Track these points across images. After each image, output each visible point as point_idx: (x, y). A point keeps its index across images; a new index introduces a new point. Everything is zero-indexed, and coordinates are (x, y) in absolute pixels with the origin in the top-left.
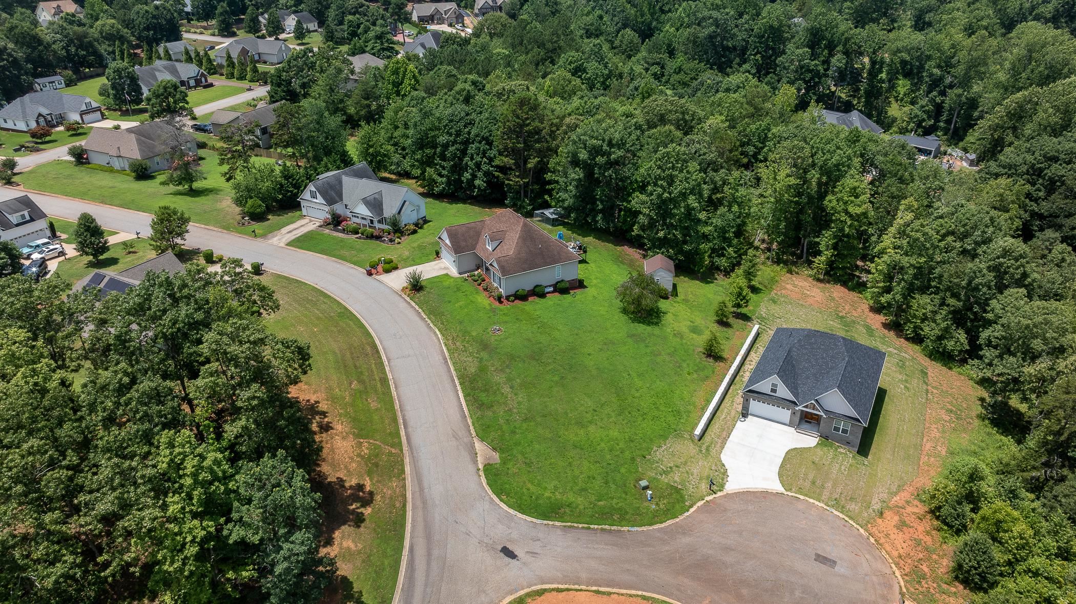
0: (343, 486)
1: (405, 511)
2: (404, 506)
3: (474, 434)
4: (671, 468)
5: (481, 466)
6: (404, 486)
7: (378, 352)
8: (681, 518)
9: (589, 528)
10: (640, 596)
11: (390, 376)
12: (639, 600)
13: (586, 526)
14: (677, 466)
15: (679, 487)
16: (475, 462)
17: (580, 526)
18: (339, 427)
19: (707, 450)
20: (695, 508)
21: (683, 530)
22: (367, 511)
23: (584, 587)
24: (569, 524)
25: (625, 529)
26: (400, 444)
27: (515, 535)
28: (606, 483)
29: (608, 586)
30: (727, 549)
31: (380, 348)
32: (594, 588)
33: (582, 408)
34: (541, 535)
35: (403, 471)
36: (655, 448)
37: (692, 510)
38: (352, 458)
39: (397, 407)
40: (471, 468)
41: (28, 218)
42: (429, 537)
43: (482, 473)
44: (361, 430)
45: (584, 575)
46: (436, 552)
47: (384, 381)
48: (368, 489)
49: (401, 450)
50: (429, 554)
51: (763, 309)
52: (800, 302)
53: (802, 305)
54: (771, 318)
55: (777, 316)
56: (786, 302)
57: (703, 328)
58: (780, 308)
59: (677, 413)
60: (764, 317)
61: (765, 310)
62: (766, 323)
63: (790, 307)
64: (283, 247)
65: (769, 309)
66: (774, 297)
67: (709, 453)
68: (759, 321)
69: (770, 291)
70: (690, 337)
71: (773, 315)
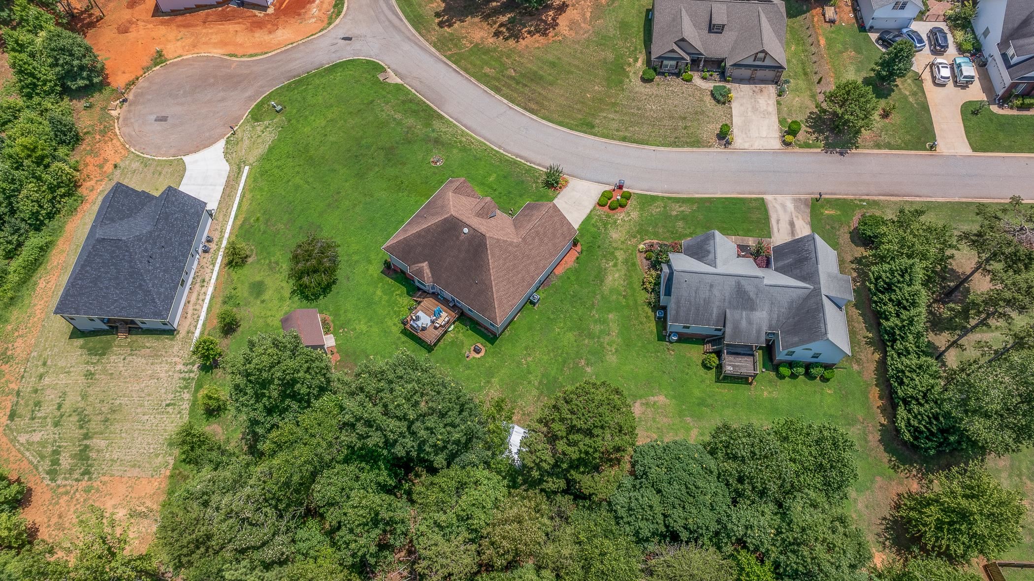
0: (460, 20)
1: (417, 30)
3: (405, 85)
4: (264, 133)
5: (389, 70)
8: (253, 107)
9: (308, 73)
10: (269, 53)
11: (497, 96)
12: (270, 50)
15: (256, 124)
17: (313, 72)
20: (245, 118)
21: (251, 99)
22: (437, 20)
24: (320, 70)
25: (286, 83)
26: (449, 58)
27: (348, 48)
29: (287, 50)
30: (223, 100)
33: (335, 131)
34: (334, 55)
35: (434, 47)
37: (247, 115)
38: (468, 33)
39: (472, 79)
40: (394, 66)
41: (1012, 62)
43: (386, 67)
44: (479, 49)
45: (302, 48)
48: (445, 28)
49: (445, 56)
51: (186, 406)
52: (136, 472)
53: (134, 466)
54: (178, 394)
55: (170, 409)
56: (157, 456)
57: (251, 299)
58: (165, 431)
59: (263, 173)
60: (185, 391)
61: (184, 407)
62: (184, 379)
63: (152, 446)
64: (765, 194)
65: (179, 416)
66: (170, 455)
67: (238, 165)
68: (192, 375)
69: (174, 468)
70: (262, 274)
71: (175, 405)
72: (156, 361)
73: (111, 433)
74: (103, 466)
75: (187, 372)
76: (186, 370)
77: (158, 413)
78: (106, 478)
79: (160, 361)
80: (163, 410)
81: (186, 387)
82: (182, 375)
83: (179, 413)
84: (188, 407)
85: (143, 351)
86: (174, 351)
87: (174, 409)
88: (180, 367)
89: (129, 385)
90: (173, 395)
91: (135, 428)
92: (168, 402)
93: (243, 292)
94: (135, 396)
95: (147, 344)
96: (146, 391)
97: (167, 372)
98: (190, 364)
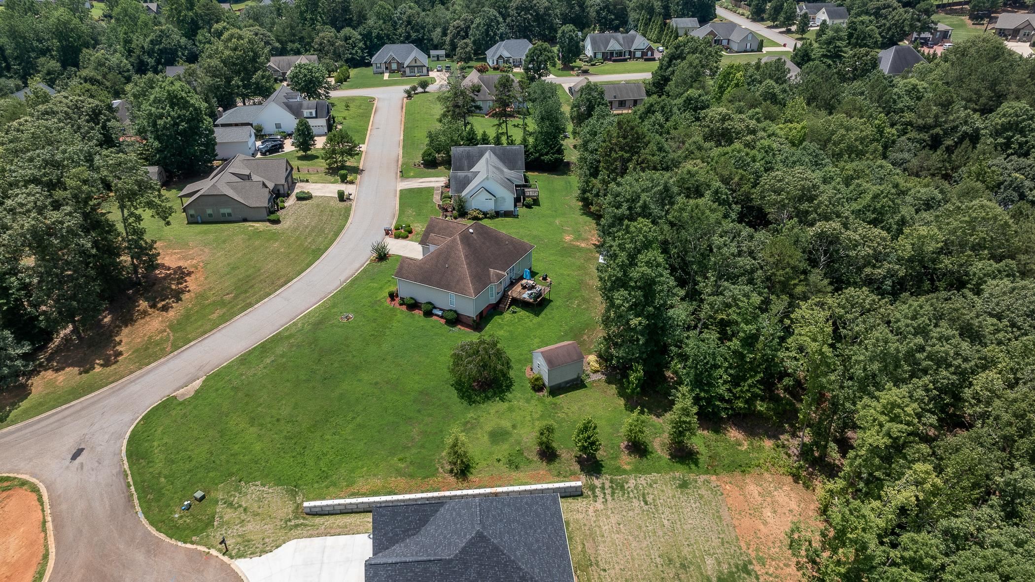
0: (114, 347)
1: (107, 385)
2: (113, 382)
4: (240, 506)
5: (173, 394)
6: (132, 373)
7: (282, 286)
8: (173, 542)
9: (129, 486)
10: (47, 550)
11: (256, 306)
12: (42, 551)
13: (131, 483)
14: (245, 510)
15: (215, 523)
16: (175, 391)
17: (130, 479)
18: (171, 313)
19: (296, 526)
20: (194, 547)
22: (99, 369)
23: (48, 511)
24: (129, 472)
25: (138, 509)
26: (178, 348)
27: (99, 448)
28: (190, 471)
29: (55, 527)
31: (289, 284)
32: (49, 519)
34: (106, 462)
35: (148, 364)
36: (258, 483)
37: (189, 546)
38: (145, 335)
39: (223, 326)
41: (314, 115)
42: (83, 409)
44: (179, 324)
45: (64, 507)
46: (68, 419)
47: (250, 305)
48: (120, 358)
49: (172, 352)
50: (64, 418)
51: (643, 480)
52: (725, 513)
53: (720, 517)
54: (631, 495)
55: (650, 499)
56: (701, 497)
57: (512, 440)
58: (674, 496)
59: (324, 476)
60: (626, 487)
61: (644, 482)
62: (613, 494)
63: (694, 506)
64: (396, 191)
65: (655, 486)
66: (696, 482)
67: (291, 529)
68: (607, 485)
69: (707, 472)
70: (479, 436)
71: (644, 494)
72: (598, 533)
73: (695, 557)
74: (732, 551)
75: (605, 493)
76: (602, 496)
77: (657, 510)
78: (743, 544)
79: (597, 529)
80: (652, 507)
81: (622, 487)
82: (609, 497)
83: (651, 486)
84: (643, 477)
85: (590, 551)
86: (581, 517)
87: (648, 494)
88: (599, 505)
89: (635, 554)
90: (634, 500)
91: (680, 530)
92: (642, 503)
93: (503, 450)
94: (646, 543)
95: (580, 549)
96: (636, 533)
97: (608, 517)
98: (594, 493)
